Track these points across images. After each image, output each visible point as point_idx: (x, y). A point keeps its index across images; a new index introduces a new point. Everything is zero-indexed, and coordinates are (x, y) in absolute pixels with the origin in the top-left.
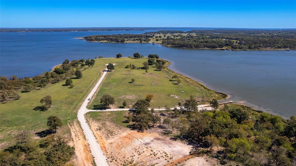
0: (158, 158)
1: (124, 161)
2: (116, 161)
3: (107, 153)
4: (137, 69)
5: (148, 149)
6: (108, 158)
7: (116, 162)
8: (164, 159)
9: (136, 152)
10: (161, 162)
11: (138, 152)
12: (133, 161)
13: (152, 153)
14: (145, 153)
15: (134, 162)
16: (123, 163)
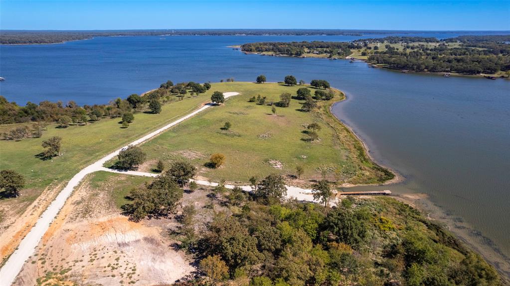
0: (113, 276)
1: (57, 266)
2: (44, 262)
3: (45, 245)
4: (268, 105)
5: (114, 254)
6: (36, 255)
7: (41, 266)
9: (90, 255)
12: (71, 269)
13: (114, 263)
14: (103, 260)
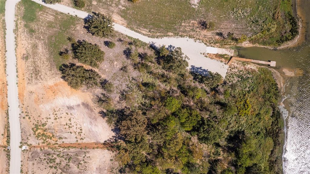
0: (71, 133)
1: (38, 121)
2: (29, 118)
3: (23, 105)
5: (67, 116)
6: (22, 112)
7: (29, 120)
8: (75, 137)
9: (53, 114)
10: (70, 139)
11: (55, 116)
12: (47, 124)
13: (69, 122)
14: (62, 120)
15: (46, 127)
16: (36, 123)
